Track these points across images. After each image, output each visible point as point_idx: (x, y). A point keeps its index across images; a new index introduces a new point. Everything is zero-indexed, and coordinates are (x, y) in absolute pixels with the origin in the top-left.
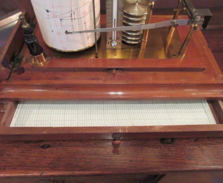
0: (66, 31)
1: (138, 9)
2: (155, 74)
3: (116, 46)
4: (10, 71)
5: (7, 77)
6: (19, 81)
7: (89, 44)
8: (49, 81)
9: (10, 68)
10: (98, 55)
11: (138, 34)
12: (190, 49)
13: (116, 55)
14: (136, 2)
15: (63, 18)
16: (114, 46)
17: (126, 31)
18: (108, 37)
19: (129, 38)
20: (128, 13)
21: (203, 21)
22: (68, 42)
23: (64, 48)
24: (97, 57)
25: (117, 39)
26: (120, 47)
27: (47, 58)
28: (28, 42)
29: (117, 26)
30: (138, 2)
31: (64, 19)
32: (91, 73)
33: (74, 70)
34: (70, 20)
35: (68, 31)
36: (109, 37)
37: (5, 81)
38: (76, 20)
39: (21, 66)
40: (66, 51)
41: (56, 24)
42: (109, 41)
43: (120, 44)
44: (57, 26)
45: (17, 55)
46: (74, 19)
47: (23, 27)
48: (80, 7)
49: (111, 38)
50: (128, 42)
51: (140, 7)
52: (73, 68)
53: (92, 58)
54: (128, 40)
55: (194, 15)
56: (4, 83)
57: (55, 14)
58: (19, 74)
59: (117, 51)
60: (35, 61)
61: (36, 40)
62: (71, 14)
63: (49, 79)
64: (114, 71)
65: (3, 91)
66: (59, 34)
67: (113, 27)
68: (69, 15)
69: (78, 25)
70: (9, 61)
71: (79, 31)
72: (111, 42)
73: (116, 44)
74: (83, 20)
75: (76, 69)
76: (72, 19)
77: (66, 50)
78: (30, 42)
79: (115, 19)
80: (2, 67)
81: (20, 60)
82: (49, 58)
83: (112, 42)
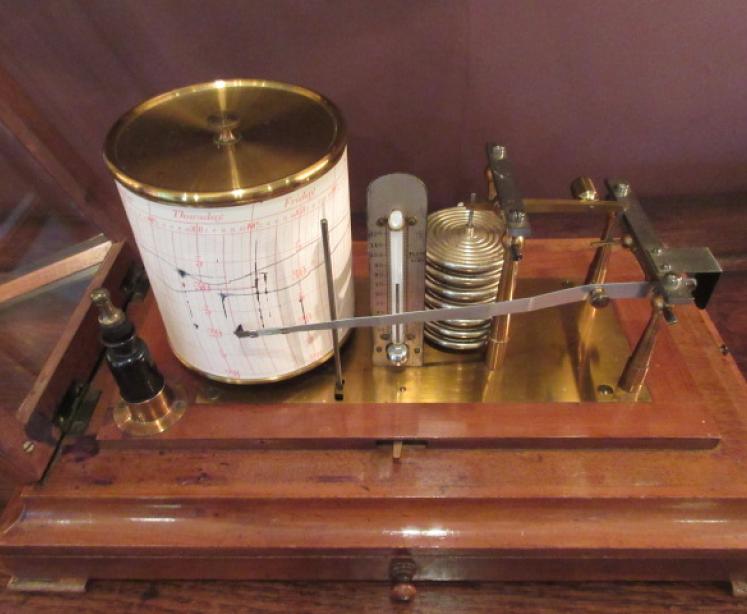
0: (240, 328)
1: (476, 247)
2: (540, 459)
3: (403, 359)
4: (52, 450)
5: (40, 472)
6: (77, 488)
8: (175, 487)
9: (50, 441)
10: (345, 387)
12: (658, 366)
13: (405, 389)
14: (467, 225)
15: (230, 292)
16: (398, 360)
18: (377, 335)
20: (441, 262)
21: (693, 285)
22: (245, 355)
23: (230, 372)
24: (339, 397)
25: (409, 337)
26: (417, 360)
27: (176, 402)
28: (114, 365)
29: (406, 309)
30: (472, 226)
31: (232, 295)
32: (320, 454)
33: (263, 446)
34: (250, 297)
35: (245, 329)
36: (381, 333)
37: (31, 488)
38: (272, 296)
39: (91, 430)
40: (238, 382)
41: (207, 306)
42: (380, 343)
43: (417, 352)
44: (209, 313)
45: (81, 389)
46: (266, 292)
47: (100, 321)
48: (284, 260)
49: (387, 337)
50: (445, 343)
51: (481, 241)
52: (257, 439)
53: (324, 401)
54: (443, 336)
55: (661, 271)
56: (26, 496)
57: (204, 280)
58: (79, 460)
59: (410, 373)
60: (135, 417)
61: (141, 356)
62: (257, 280)
63: (179, 480)
64: (397, 449)
65: (22, 520)
66: (216, 333)
67: (394, 313)
68: (250, 281)
69: (277, 309)
70: (51, 416)
71: (280, 325)
72: (387, 347)
73: (404, 353)
74: (293, 293)
75: (269, 442)
76: (258, 293)
77: (237, 377)
78: (121, 364)
79: (397, 285)
80: (24, 442)
81: (88, 410)
82: (184, 403)
83: (389, 349)
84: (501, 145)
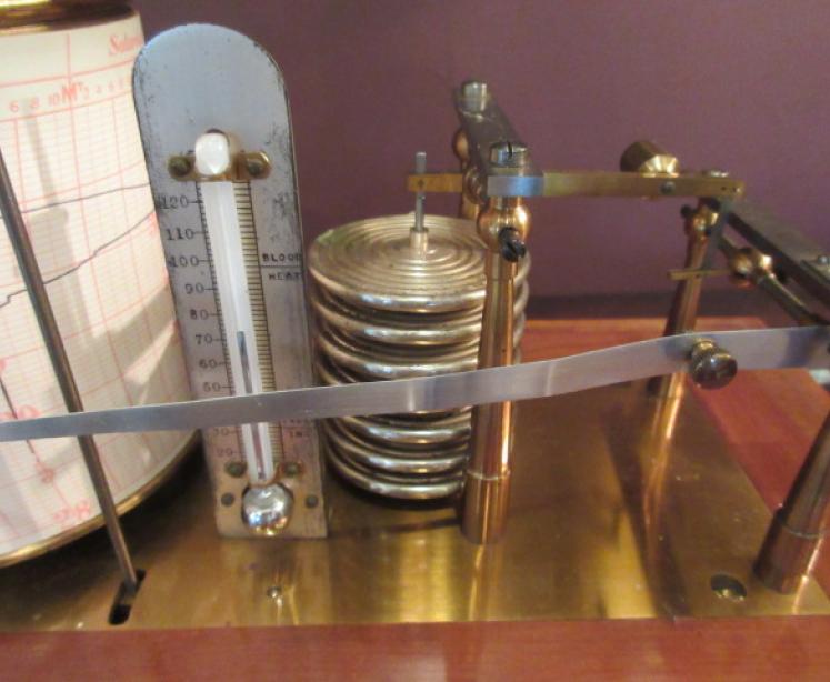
3: (278, 519)
7: (66, 512)
11: (448, 433)
14: (414, 229)
16: (264, 525)
17: (360, 418)
19: (387, 463)
24: (119, 615)
25: (285, 468)
26: (313, 525)
30: (424, 230)
36: (226, 460)
42: (228, 484)
43: (311, 504)
49: (239, 470)
50: (385, 488)
51: (443, 259)
54: (377, 472)
72: (244, 494)
73: (279, 506)
83: (247, 498)
84: (480, 82)
